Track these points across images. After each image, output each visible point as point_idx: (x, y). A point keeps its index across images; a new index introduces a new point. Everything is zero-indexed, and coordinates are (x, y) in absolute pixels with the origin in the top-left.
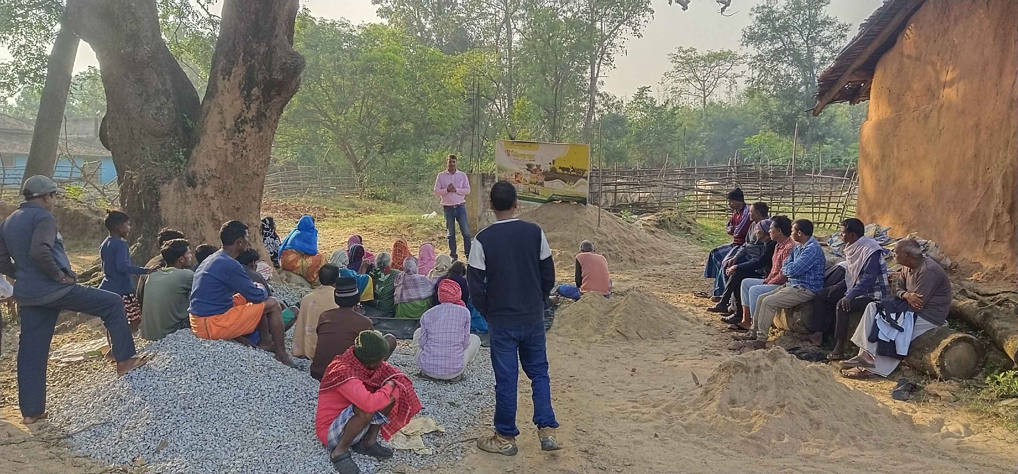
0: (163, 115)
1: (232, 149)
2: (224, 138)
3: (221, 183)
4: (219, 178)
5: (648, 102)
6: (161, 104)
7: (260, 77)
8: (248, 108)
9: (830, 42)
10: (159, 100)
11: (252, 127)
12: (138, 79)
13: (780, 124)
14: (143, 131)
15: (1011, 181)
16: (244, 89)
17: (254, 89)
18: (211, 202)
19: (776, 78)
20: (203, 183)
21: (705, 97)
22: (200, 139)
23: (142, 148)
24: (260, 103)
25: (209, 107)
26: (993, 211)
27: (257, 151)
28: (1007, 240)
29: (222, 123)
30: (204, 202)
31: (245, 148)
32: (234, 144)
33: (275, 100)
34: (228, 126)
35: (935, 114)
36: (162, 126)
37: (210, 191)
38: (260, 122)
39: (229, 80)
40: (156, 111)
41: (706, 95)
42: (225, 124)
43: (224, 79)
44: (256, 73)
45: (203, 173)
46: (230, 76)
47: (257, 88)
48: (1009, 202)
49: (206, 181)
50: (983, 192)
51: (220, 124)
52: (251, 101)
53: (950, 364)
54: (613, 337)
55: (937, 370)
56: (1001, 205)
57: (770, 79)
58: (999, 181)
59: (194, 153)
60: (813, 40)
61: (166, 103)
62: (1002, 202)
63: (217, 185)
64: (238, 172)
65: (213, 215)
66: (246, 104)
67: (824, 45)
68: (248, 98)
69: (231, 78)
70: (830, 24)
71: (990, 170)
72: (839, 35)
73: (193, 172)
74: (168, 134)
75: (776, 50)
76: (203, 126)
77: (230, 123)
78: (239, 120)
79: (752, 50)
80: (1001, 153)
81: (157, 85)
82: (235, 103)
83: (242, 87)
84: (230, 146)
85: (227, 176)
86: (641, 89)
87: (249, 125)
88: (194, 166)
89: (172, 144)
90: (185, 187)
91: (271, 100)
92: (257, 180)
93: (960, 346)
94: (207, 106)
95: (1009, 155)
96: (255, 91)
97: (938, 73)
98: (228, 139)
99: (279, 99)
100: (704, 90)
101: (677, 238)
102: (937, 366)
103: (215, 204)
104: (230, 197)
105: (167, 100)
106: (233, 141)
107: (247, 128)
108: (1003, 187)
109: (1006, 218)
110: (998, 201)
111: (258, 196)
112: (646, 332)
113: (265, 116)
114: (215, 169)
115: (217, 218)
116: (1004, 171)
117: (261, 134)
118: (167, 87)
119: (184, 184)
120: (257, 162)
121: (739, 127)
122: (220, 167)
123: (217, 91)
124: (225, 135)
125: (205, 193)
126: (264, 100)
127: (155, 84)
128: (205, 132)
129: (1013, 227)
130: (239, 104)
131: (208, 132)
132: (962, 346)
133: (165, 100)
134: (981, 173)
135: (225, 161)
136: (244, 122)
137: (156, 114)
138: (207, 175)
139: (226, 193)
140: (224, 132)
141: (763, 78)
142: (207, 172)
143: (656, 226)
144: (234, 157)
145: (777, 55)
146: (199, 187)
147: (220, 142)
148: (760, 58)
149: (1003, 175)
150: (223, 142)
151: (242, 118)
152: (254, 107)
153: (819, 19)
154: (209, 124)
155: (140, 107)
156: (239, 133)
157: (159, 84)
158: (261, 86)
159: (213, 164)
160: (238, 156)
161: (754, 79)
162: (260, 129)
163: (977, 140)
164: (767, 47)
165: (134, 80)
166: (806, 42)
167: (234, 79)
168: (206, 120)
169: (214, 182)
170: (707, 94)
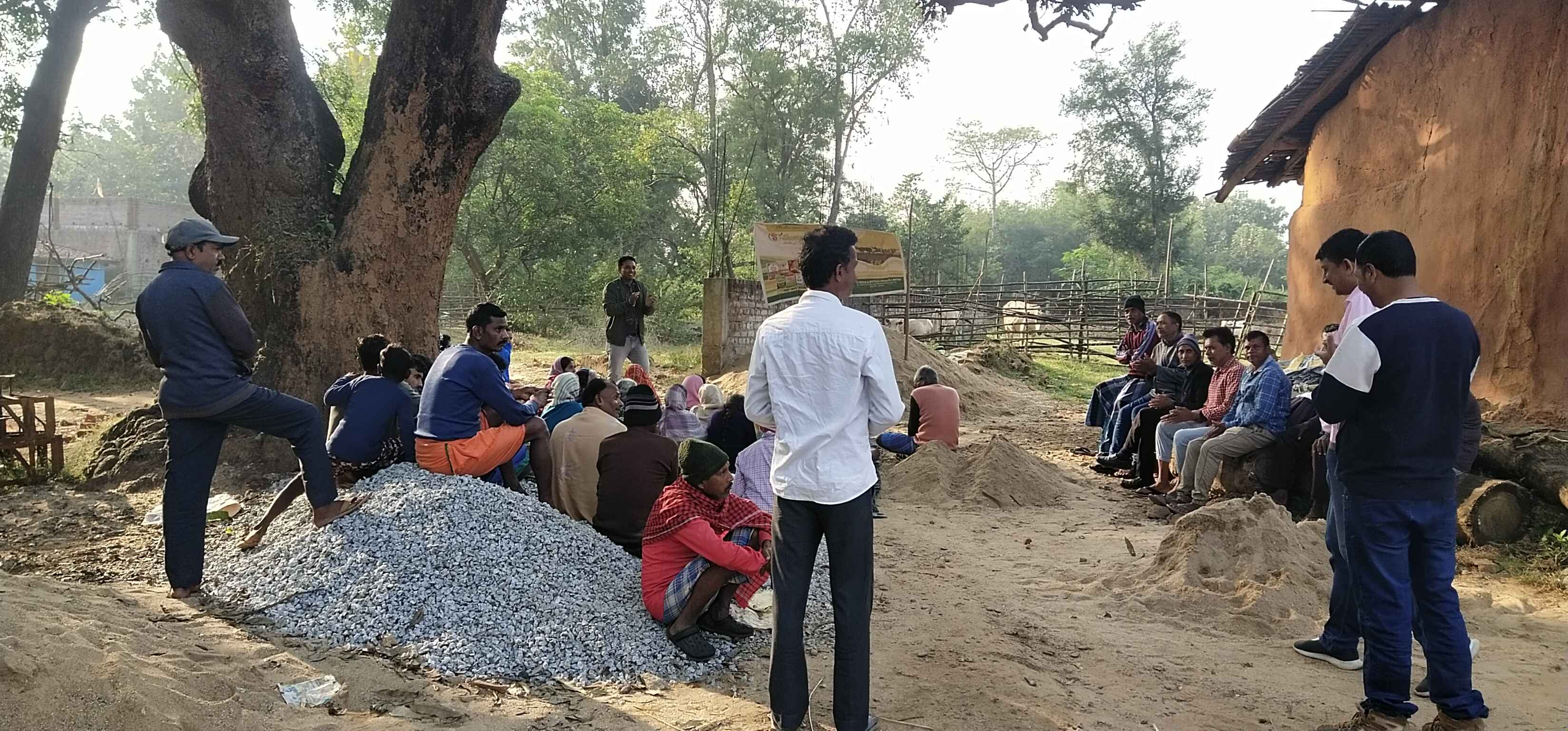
0: (303, 160)
1: (405, 217)
2: (395, 199)
3: (387, 266)
4: (385, 260)
5: (918, 196)
6: (301, 145)
7: (452, 109)
8: (431, 155)
9: (1185, 115)
10: (298, 138)
11: (435, 185)
12: (266, 105)
13: (1113, 232)
14: (270, 184)
15: (1533, 281)
16: (426, 126)
17: (441, 128)
18: (373, 295)
19: (1109, 165)
20: (362, 267)
21: (995, 194)
22: (357, 200)
23: (268, 211)
24: (449, 149)
25: (372, 153)
26: (1505, 325)
27: (440, 221)
28: (1527, 365)
29: (392, 176)
30: (363, 296)
31: (423, 216)
32: (408, 209)
33: (469, 145)
34: (400, 182)
35: (1411, 193)
36: (301, 177)
37: (371, 279)
38: (447, 177)
39: (403, 112)
40: (292, 156)
41: (997, 190)
42: (396, 178)
43: (395, 111)
44: (445, 103)
45: (362, 252)
46: (405, 107)
47: (445, 125)
48: (1530, 311)
49: (367, 263)
50: (1490, 300)
51: (388, 179)
52: (436, 145)
53: (1485, 522)
54: (979, 502)
55: (1468, 532)
56: (1518, 316)
57: (1100, 167)
58: (1515, 283)
59: (349, 221)
60: (1160, 111)
61: (307, 144)
62: (1520, 311)
63: (381, 271)
64: (412, 252)
65: (375, 316)
66: (428, 149)
67: (1178, 118)
68: (431, 141)
69: (407, 109)
70: (1186, 87)
71: (1499, 269)
72: (1198, 105)
73: (347, 249)
74: (308, 191)
75: (1108, 124)
76: (362, 180)
77: (403, 177)
78: (418, 174)
79: (1075, 123)
80: (1516, 244)
81: (294, 115)
82: (412, 147)
83: (423, 123)
84: (402, 211)
85: (396, 258)
86: (909, 176)
87: (431, 182)
88: (349, 240)
89: (314, 207)
90: (336, 271)
91: (464, 144)
92: (437, 267)
93: (1499, 497)
94: (368, 150)
95: (1529, 246)
96: (442, 129)
97: (1414, 135)
98: (402, 201)
99: (475, 144)
100: (993, 183)
101: (1013, 381)
102: (1468, 525)
103: (377, 299)
104: (399, 289)
105: (309, 140)
106: (406, 204)
107: (428, 185)
108: (1521, 290)
109: (1525, 334)
110: (1513, 310)
111: (437, 290)
112: (1023, 495)
113: (455, 169)
114: (380, 246)
115: (379, 320)
116: (1523, 267)
117: (447, 196)
118: (309, 119)
119: (335, 266)
120: (439, 239)
121: (1046, 239)
122: (386, 244)
123: (385, 128)
124: (396, 196)
125: (364, 283)
126: (454, 143)
127: (291, 114)
128: (365, 189)
129: (1536, 347)
130: (418, 149)
131: (370, 190)
132: (1501, 497)
133: (306, 138)
134: (1485, 273)
135: (394, 236)
136: (424, 177)
137: (294, 159)
138: (368, 255)
139: (394, 283)
140: (394, 190)
141: (1089, 164)
142: (369, 250)
143: (982, 363)
144: (407, 228)
145: (1109, 132)
146: (356, 272)
147: (388, 205)
148: (1085, 135)
149: (1522, 273)
150: (393, 205)
151: (423, 170)
152: (439, 154)
153: (1171, 79)
154: (371, 177)
155: (268, 148)
156: (416, 193)
157: (298, 115)
158: (452, 123)
159: (377, 238)
160: (412, 228)
161: (1076, 166)
162: (446, 188)
163: (1478, 226)
164: (1094, 119)
165: (259, 106)
166: (1152, 113)
167: (412, 112)
168: (367, 171)
169: (378, 265)
170: (997, 188)
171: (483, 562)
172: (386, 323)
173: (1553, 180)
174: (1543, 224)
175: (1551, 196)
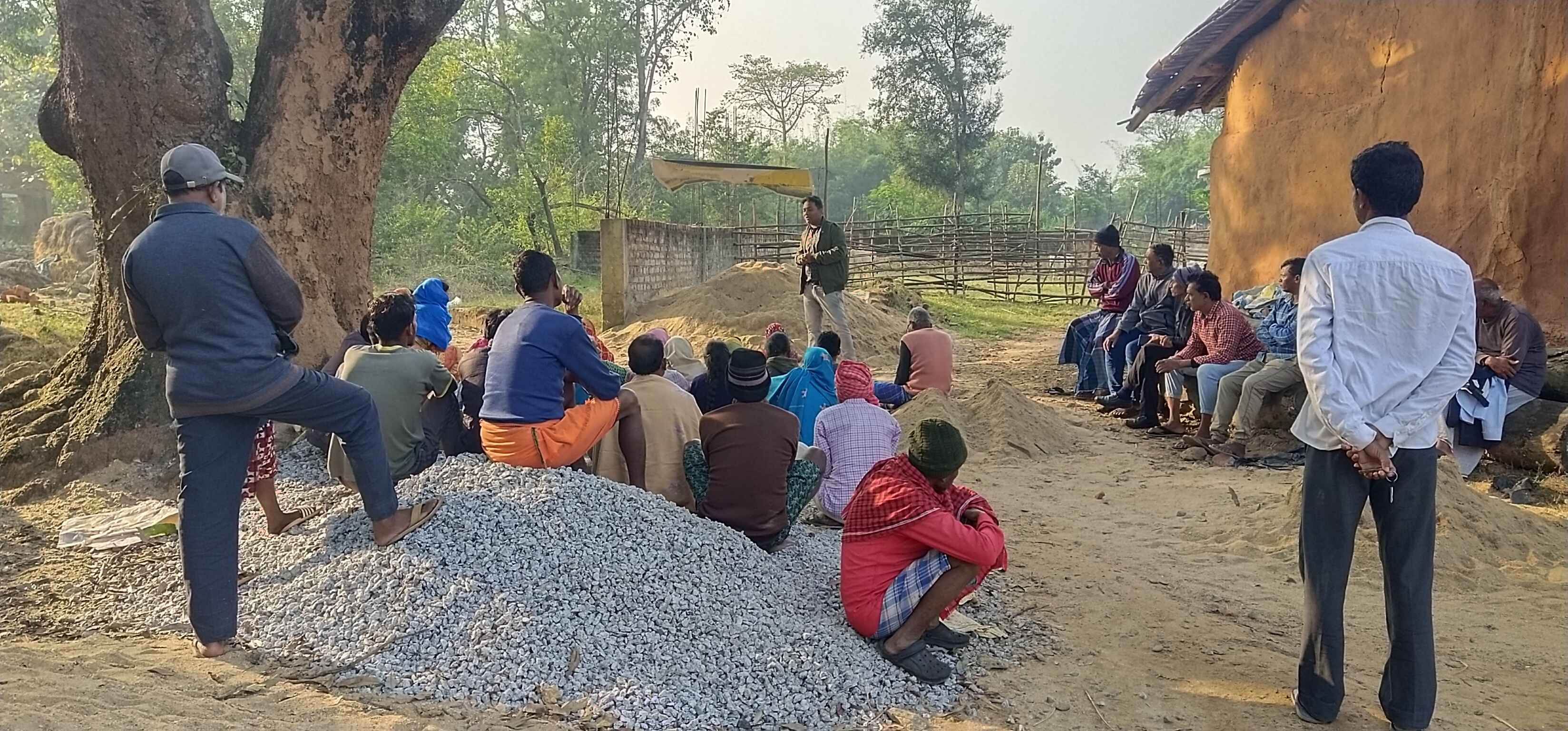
0: (201, 79)
1: (331, 148)
2: (318, 127)
3: (312, 210)
4: (310, 202)
5: (723, 134)
6: (196, 59)
7: (382, 16)
8: (359, 73)
9: (983, 52)
10: (193, 51)
11: (364, 109)
12: (149, 9)
13: (920, 169)
14: (160, 109)
15: (1525, 202)
16: (351, 37)
17: (370, 39)
18: (299, 245)
19: (914, 101)
20: (285, 211)
21: (785, 132)
22: (270, 129)
23: (158, 142)
24: (379, 65)
25: (284, 69)
26: (1490, 246)
27: (370, 153)
28: (1518, 285)
29: (312, 99)
30: (287, 246)
31: (352, 148)
32: (334, 139)
33: (402, 61)
34: (323, 105)
35: (1370, 116)
36: (200, 100)
37: (295, 225)
38: (378, 100)
39: (320, 19)
40: (187, 73)
41: (787, 129)
42: (318, 101)
43: (310, 17)
44: (373, 8)
45: (283, 192)
46: (322, 12)
47: (374, 36)
48: (1522, 231)
49: (290, 206)
50: (1469, 222)
51: (308, 101)
52: (364, 60)
55: (1557, 460)
56: (1505, 238)
57: (905, 103)
58: (1502, 205)
59: (262, 153)
60: (960, 49)
61: (204, 58)
62: (1509, 233)
63: (306, 215)
64: (341, 192)
65: (303, 271)
66: (355, 65)
67: (975, 56)
68: (358, 55)
69: (325, 16)
70: (984, 25)
71: (1480, 190)
72: (995, 43)
73: (265, 188)
74: (208, 117)
75: (912, 61)
76: (274, 104)
77: (326, 101)
78: (344, 95)
79: (879, 59)
80: (1502, 164)
81: (186, 21)
82: (335, 62)
83: (348, 33)
84: (327, 141)
85: (323, 199)
86: (712, 114)
87: (359, 105)
88: (266, 177)
89: (215, 137)
90: (253, 216)
91: (397, 60)
92: (367, 209)
94: (279, 66)
95: (1520, 166)
96: (371, 41)
97: (1367, 57)
98: (325, 129)
99: (408, 60)
100: (784, 122)
102: (1556, 452)
103: (304, 250)
104: (327, 237)
105: (207, 52)
106: (331, 133)
107: (357, 109)
108: (1510, 212)
109: (1515, 255)
110: (1500, 231)
111: (368, 237)
113: (386, 91)
114: (304, 185)
115: (308, 275)
116: (1513, 188)
117: (378, 123)
118: (204, 27)
119: (251, 210)
120: (370, 175)
122: (311, 183)
123: (298, 40)
124: (319, 122)
125: (288, 229)
126: (385, 58)
127: (182, 20)
128: (279, 115)
129: (1528, 267)
130: (342, 65)
131: (287, 116)
133: (203, 51)
134: (1461, 194)
135: (319, 171)
136: (351, 99)
137: (190, 77)
138: (291, 195)
139: (321, 229)
140: (317, 116)
142: (291, 190)
144: (334, 163)
145: (912, 69)
146: (277, 217)
147: (310, 134)
148: (888, 71)
149: (1512, 194)
150: (316, 134)
151: (350, 92)
152: (368, 71)
153: (969, 16)
154: (286, 100)
155: (155, 63)
156: (343, 119)
157: (191, 21)
158: (382, 33)
159: (300, 175)
160: (340, 162)
162: (377, 112)
163: (1452, 148)
164: (896, 55)
165: (141, 11)
166: (953, 50)
167: (332, 18)
168: (279, 92)
169: (302, 208)
170: (787, 128)
171: (628, 578)
172: (316, 279)
173: (1545, 99)
174: (1536, 144)
175: (1543, 115)
